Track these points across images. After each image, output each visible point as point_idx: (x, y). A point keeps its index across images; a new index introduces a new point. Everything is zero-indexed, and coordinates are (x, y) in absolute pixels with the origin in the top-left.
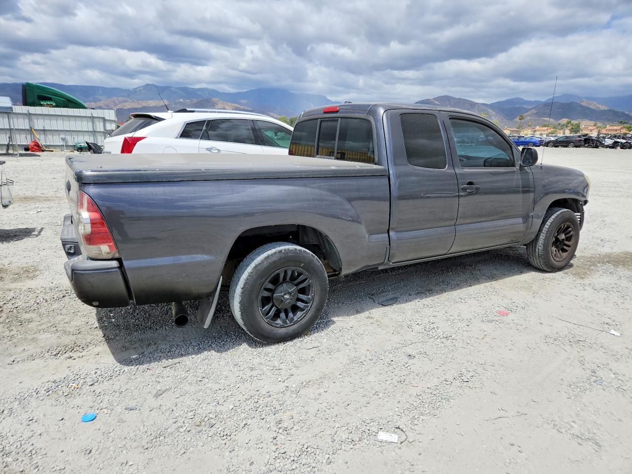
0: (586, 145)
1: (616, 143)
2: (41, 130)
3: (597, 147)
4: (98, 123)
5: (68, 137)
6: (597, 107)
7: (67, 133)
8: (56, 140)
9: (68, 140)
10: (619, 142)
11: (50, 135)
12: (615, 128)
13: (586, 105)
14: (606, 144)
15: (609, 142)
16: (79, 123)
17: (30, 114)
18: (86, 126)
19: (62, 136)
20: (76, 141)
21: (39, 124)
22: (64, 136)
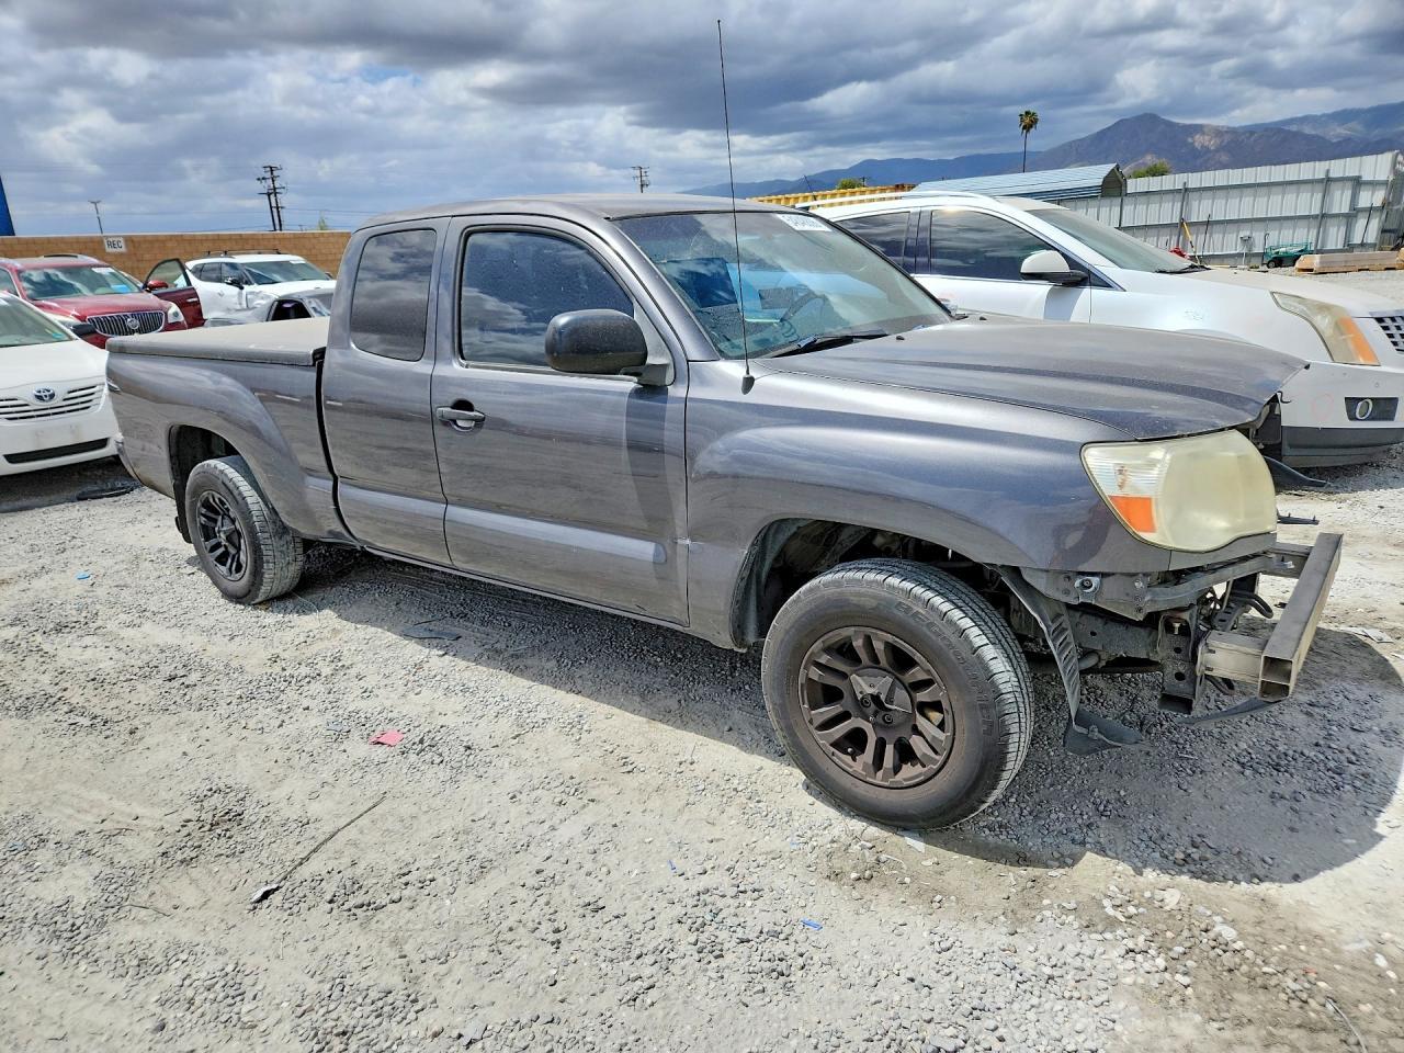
2: (1202, 223)
4: (1337, 194)
5: (1258, 233)
7: (1257, 225)
8: (1230, 243)
9: (1257, 242)
11: (1219, 233)
16: (1290, 197)
17: (1186, 190)
18: (1308, 203)
19: (1245, 233)
20: (1271, 241)
21: (1200, 210)
22: (1248, 233)
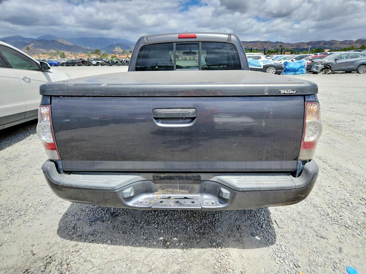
0: (83, 65)
1: (98, 63)
3: (89, 65)
6: (67, 43)
10: (99, 62)
12: (83, 55)
13: (61, 42)
14: (93, 64)
15: (94, 62)
